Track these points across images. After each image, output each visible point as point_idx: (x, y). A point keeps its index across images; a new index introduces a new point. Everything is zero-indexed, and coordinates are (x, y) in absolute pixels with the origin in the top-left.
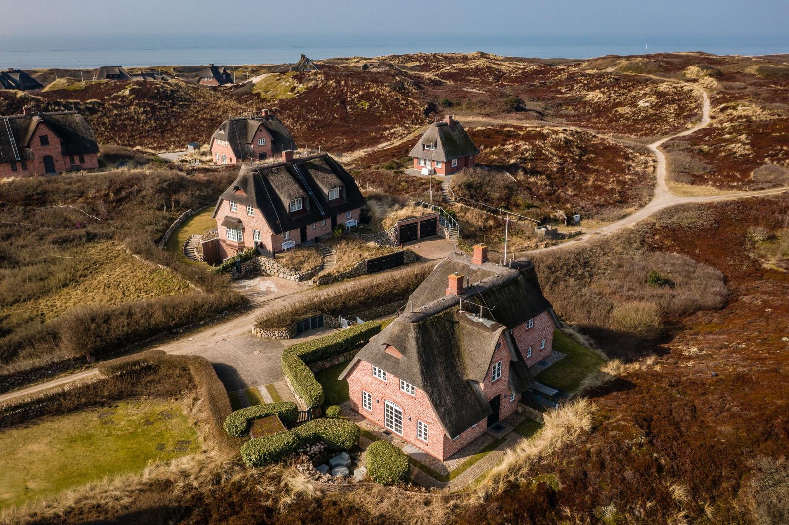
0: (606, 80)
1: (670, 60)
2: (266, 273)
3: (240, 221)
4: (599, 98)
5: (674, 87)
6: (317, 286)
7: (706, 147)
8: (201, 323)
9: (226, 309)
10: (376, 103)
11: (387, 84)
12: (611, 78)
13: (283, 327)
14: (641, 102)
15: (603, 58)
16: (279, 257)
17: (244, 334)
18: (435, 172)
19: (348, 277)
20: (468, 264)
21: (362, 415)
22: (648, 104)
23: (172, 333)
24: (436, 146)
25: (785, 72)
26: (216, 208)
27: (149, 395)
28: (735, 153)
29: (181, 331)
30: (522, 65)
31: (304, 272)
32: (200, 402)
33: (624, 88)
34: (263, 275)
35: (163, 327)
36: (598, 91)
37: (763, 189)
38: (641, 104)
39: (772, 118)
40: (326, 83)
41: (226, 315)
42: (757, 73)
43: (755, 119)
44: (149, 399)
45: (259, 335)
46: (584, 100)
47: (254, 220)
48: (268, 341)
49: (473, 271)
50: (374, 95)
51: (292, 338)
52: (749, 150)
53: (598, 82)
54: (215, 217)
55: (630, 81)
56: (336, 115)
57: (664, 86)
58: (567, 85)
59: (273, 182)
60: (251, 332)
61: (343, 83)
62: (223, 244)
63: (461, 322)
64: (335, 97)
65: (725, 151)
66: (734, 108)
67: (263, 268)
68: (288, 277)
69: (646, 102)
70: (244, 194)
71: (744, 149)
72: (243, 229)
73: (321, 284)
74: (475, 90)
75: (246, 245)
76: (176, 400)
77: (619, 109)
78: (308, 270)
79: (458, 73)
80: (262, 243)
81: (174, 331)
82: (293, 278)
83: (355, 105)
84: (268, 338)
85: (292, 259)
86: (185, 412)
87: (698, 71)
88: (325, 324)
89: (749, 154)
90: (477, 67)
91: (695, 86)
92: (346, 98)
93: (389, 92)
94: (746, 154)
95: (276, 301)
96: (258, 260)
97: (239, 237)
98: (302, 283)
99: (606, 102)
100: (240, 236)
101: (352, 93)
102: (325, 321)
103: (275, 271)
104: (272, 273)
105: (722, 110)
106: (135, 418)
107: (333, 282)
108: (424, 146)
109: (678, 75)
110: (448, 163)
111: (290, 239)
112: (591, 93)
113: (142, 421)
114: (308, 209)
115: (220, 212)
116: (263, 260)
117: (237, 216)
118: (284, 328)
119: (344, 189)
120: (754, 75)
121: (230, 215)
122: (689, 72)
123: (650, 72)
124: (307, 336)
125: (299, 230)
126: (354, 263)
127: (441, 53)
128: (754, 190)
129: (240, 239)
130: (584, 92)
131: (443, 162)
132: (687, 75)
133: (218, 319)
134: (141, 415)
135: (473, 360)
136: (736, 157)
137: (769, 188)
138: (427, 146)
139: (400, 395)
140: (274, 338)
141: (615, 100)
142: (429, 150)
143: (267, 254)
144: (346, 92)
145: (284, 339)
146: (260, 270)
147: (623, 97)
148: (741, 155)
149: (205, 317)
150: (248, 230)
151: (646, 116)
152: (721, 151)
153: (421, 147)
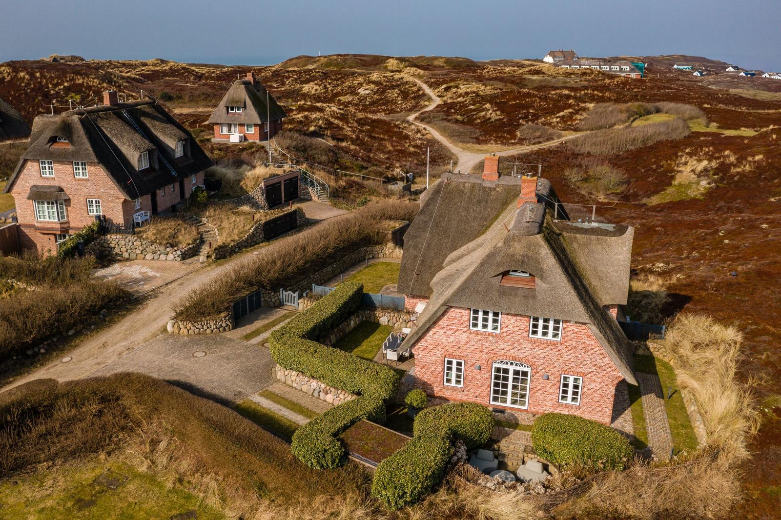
0: (315, 74)
1: (362, 58)
2: (121, 255)
3: (61, 190)
4: (316, 90)
5: (384, 77)
6: (214, 262)
7: (459, 117)
8: (70, 333)
9: (102, 307)
10: (89, 95)
11: (93, 77)
12: (318, 72)
13: (220, 312)
14: (360, 90)
15: (296, 58)
16: (140, 232)
17: (155, 335)
18: (246, 139)
19: (246, 247)
20: (478, 181)
21: (440, 398)
22: (368, 92)
23: (28, 357)
24: (245, 107)
25: (467, 63)
26: (14, 175)
27: (52, 458)
28: (490, 119)
29: (42, 351)
30: (212, 69)
31: (183, 247)
32: (162, 445)
33: (338, 80)
34: (120, 261)
35: (13, 349)
36: (312, 83)
37: (540, 143)
38: (362, 91)
39: (496, 92)
40: (16, 76)
41: (104, 316)
42: (445, 65)
43: (482, 94)
44: (54, 465)
45: (184, 331)
46: (301, 92)
47: (89, 184)
48: (202, 337)
49: (490, 188)
50: (84, 87)
51: (234, 327)
52: (501, 115)
53: (308, 76)
54: (9, 191)
55: (339, 74)
56: (41, 109)
57: (375, 76)
58: (276, 81)
59: (106, 128)
60: (165, 330)
61: (38, 74)
62: (26, 231)
63: (565, 234)
64: (32, 90)
65: (479, 118)
66: (457, 87)
67: (117, 250)
68: (163, 257)
69: (366, 89)
70: (70, 147)
71: (496, 114)
72: (68, 201)
73: (217, 258)
74: (188, 85)
75: (72, 225)
76: (109, 454)
77: (341, 98)
78: (189, 244)
79: (153, 74)
80: (104, 216)
81: (29, 352)
82: (171, 256)
83: (62, 98)
84: (199, 334)
85: (160, 232)
86: (143, 469)
87: (398, 63)
88: (263, 304)
89: (503, 119)
90: (171, 68)
91: (402, 75)
92: (49, 91)
93: (100, 84)
94: (500, 119)
95: (169, 286)
96: (106, 241)
97: (60, 215)
98: (187, 261)
99: (324, 93)
100: (62, 212)
101: (56, 85)
102: (262, 299)
103: (138, 252)
104: (133, 256)
105: (447, 89)
106: (49, 503)
107: (231, 255)
108: (228, 108)
109: (380, 68)
110: (261, 127)
111: (141, 209)
112: (307, 85)
113: (69, 504)
114: (157, 167)
115: (19, 181)
116: (113, 239)
117: (56, 183)
118: (223, 315)
119: (189, 144)
120: (443, 67)
121: (41, 183)
122: (390, 64)
123: (350, 67)
124: (251, 322)
125: (149, 197)
126: (247, 228)
127: (116, 60)
128: (534, 144)
129: (63, 217)
130: (298, 86)
131: (255, 125)
132: (389, 67)
133: (95, 324)
134: (58, 495)
135: (601, 279)
136: (492, 122)
137: (544, 141)
138: (232, 109)
139: (530, 345)
140: (208, 331)
141: (332, 91)
142: (234, 114)
143: (118, 230)
144: (47, 84)
145: (225, 330)
146: (110, 254)
147: (339, 88)
148: (496, 120)
149: (75, 324)
150: (77, 201)
151: (373, 101)
152: (476, 119)
153: (225, 110)
